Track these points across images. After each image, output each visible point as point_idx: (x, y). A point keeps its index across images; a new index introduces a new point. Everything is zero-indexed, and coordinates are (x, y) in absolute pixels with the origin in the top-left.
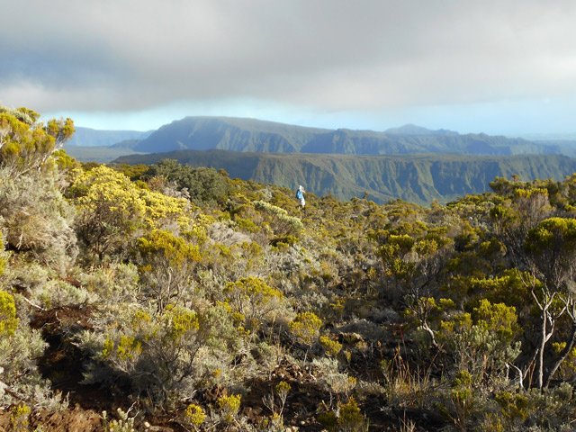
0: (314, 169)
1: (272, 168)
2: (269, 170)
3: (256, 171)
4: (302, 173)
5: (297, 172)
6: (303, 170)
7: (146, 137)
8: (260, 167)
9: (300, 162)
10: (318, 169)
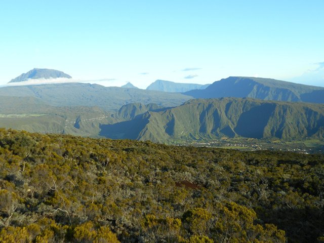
0: (313, 113)
1: (285, 111)
2: (282, 112)
3: (274, 113)
4: (304, 116)
5: (301, 114)
6: (306, 113)
7: (205, 88)
8: (277, 110)
9: (304, 108)
10: (316, 113)
